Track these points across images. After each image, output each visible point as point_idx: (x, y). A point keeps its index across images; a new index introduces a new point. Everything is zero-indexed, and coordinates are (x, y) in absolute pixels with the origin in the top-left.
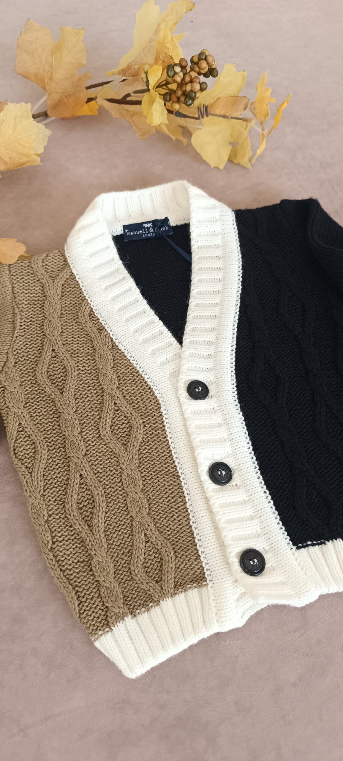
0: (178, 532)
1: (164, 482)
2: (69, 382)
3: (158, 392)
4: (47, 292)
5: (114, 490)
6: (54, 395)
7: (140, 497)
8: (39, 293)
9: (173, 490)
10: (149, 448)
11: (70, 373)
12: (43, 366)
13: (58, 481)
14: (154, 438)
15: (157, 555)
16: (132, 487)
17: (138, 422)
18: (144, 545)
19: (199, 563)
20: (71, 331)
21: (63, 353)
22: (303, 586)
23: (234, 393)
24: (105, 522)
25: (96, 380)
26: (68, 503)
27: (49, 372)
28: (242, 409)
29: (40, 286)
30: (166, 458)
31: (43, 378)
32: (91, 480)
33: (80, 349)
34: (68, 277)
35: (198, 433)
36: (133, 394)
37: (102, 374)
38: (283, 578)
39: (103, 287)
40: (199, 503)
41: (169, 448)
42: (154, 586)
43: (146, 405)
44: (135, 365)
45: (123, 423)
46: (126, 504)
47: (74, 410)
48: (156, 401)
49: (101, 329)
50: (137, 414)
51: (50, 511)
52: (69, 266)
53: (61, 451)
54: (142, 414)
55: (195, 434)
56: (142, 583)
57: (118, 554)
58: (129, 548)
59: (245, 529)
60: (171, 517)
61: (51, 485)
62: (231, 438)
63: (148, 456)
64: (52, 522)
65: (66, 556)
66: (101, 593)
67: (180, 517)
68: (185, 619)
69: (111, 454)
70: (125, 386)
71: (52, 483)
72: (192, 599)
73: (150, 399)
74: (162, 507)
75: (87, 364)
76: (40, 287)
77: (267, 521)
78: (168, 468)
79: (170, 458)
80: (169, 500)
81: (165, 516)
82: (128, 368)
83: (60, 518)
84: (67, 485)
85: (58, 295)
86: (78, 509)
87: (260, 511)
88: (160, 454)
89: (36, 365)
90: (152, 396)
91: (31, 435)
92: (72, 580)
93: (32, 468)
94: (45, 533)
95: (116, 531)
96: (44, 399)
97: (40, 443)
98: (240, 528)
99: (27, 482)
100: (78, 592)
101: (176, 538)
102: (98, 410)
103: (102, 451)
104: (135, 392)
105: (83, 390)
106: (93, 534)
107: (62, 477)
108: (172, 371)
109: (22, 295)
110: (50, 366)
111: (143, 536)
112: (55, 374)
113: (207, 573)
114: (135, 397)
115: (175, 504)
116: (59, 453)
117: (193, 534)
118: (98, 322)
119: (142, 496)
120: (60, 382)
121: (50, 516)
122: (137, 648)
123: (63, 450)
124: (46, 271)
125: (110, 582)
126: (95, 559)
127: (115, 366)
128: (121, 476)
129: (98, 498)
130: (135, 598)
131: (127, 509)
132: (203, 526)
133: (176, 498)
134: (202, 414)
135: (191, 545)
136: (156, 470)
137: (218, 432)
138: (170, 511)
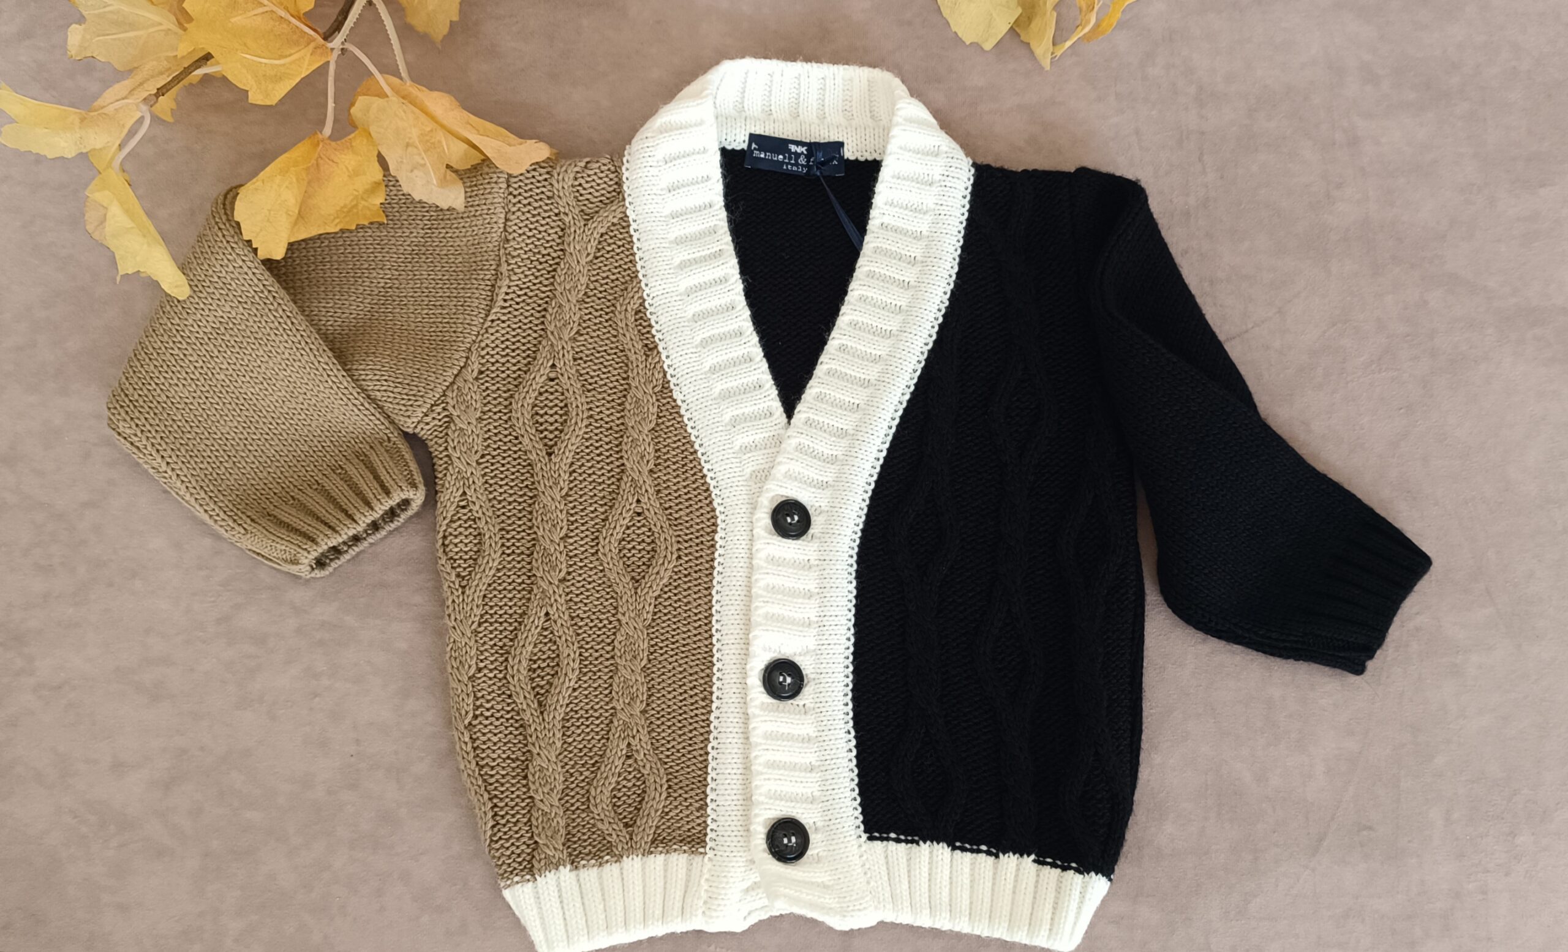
0: (683, 755)
1: (685, 666)
2: (567, 437)
3: (720, 502)
4: (569, 245)
5: (597, 654)
6: (535, 455)
7: (637, 680)
8: (553, 240)
9: (695, 683)
10: (676, 598)
11: (573, 421)
12: (528, 392)
13: (505, 613)
14: (689, 584)
15: (638, 783)
16: (628, 658)
17: (670, 548)
18: (622, 761)
19: (702, 816)
20: (594, 334)
21: (569, 378)
22: (856, 900)
23: (855, 541)
24: (567, 705)
25: (617, 446)
26: (515, 655)
27: (536, 405)
28: (859, 575)
29: (559, 226)
30: (700, 626)
31: (522, 416)
32: (563, 629)
33: (603, 376)
34: (615, 221)
35: (766, 599)
36: (676, 491)
37: (630, 439)
38: (830, 878)
39: (677, 261)
40: (731, 720)
41: (710, 608)
42: (620, 831)
43: (692, 519)
44: (693, 438)
45: (643, 541)
46: (611, 685)
47: (564, 492)
48: (712, 517)
49: (651, 348)
50: (671, 532)
51: (482, 661)
52: (624, 199)
53: (523, 560)
54: (681, 533)
55: (761, 599)
56: (602, 820)
57: (576, 763)
58: (597, 758)
59: (793, 783)
60: (680, 729)
61: (492, 617)
62: (821, 624)
63: (669, 612)
64: (480, 681)
65: (490, 744)
66: (532, 819)
67: (695, 732)
68: (655, 895)
69: (608, 590)
70: (664, 472)
71: (496, 613)
72: (675, 869)
73: (702, 511)
74: (669, 706)
75: (608, 409)
76: (558, 229)
77: (835, 781)
78: (699, 644)
79: (707, 628)
80: (685, 699)
81: (669, 723)
82: (679, 440)
83: (495, 677)
84: (520, 623)
85: (588, 254)
86: (529, 670)
87: (828, 762)
88: (692, 614)
89: (516, 386)
90: (707, 505)
91: (479, 519)
92: (491, 784)
93: (468, 580)
94: (465, 697)
95: (582, 724)
96: (516, 456)
97: (490, 537)
98: (786, 780)
99: (454, 601)
100: (496, 806)
101: (678, 765)
102: (605, 504)
103: (594, 581)
104: (678, 489)
105: (588, 457)
106: (544, 720)
107: (514, 608)
108: (758, 467)
109: (520, 239)
110: (541, 394)
111: (624, 746)
112: (546, 413)
113: (710, 835)
114: (676, 498)
115: (692, 708)
116: (519, 562)
117: (706, 767)
118: (648, 332)
119: (641, 679)
120: (551, 432)
121: (480, 670)
122: (568, 918)
123: (528, 560)
124: (575, 197)
125: (552, 806)
126: (537, 761)
127: (658, 429)
128: (614, 634)
129: (566, 662)
130: (585, 841)
131: (611, 693)
132: (727, 759)
133: (697, 698)
134: (784, 566)
135: (699, 784)
136: (677, 641)
137: (802, 606)
138: (680, 718)
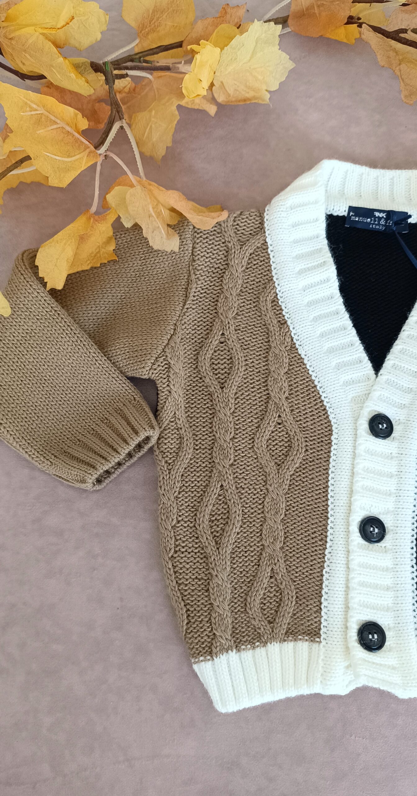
0: (307, 576)
1: (309, 519)
2: (233, 377)
3: (334, 416)
4: (231, 260)
5: (253, 511)
6: (213, 389)
7: (278, 528)
8: (221, 259)
9: (316, 530)
10: (304, 476)
11: (236, 368)
12: (207, 350)
13: (195, 486)
14: (313, 467)
15: (278, 594)
16: (273, 514)
17: (300, 445)
18: (267, 580)
19: (318, 616)
20: (247, 315)
21: (233, 341)
22: (412, 679)
24: (234, 543)
25: (264, 383)
26: (201, 512)
27: (212, 359)
29: (225, 250)
30: (320, 493)
31: (204, 365)
32: (232, 494)
33: (253, 340)
34: (259, 245)
35: (363, 476)
37: (273, 378)
38: (397, 663)
40: (338, 555)
41: (327, 482)
42: (266, 626)
43: (315, 427)
44: (313, 378)
46: (261, 530)
47: (232, 411)
48: (329, 426)
49: (282, 323)
50: (301, 435)
51: (180, 516)
52: (265, 232)
53: (206, 452)
54: (308, 436)
55: (360, 476)
56: (254, 619)
57: (238, 581)
58: (251, 578)
59: (376, 597)
60: (305, 559)
61: (187, 488)
62: (398, 495)
63: (299, 485)
64: (178, 529)
65: (184, 570)
66: (212, 618)
67: (315, 562)
69: (260, 470)
70: (296, 398)
71: (189, 486)
72: (300, 652)
73: (322, 422)
74: (298, 544)
75: (257, 360)
76: (224, 252)
77: (403, 598)
78: (318, 505)
79: (324, 495)
80: (308, 540)
81: (298, 556)
82: (304, 379)
83: (188, 526)
84: (204, 492)
85: (242, 266)
86: (210, 521)
87: (399, 585)
88: (314, 486)
89: (200, 347)
90: (325, 419)
91: (181, 429)
92: (185, 596)
93: (172, 465)
94: (170, 539)
96: (201, 389)
97: (187, 440)
98: (371, 595)
99: (163, 478)
100: (189, 610)
101: (302, 582)
102: (258, 418)
103: (251, 465)
104: (305, 410)
106: (219, 553)
107: (201, 482)
108: (357, 394)
109: (201, 259)
110: (215, 352)
111: (269, 570)
112: (219, 363)
113: (323, 630)
114: (304, 415)
115: (313, 545)
116: (203, 454)
117: (321, 584)
118: (280, 313)
119: (281, 527)
120: (222, 374)
121: (178, 522)
123: (210, 452)
124: (235, 232)
125: (224, 610)
126: (215, 580)
127: (290, 372)
128: (264, 498)
129: (234, 516)
130: (244, 632)
131: (261, 535)
132: (336, 581)
133: (317, 540)
134: (375, 456)
135: (316, 596)
136: (304, 503)
137: (386, 482)
138: (305, 552)
